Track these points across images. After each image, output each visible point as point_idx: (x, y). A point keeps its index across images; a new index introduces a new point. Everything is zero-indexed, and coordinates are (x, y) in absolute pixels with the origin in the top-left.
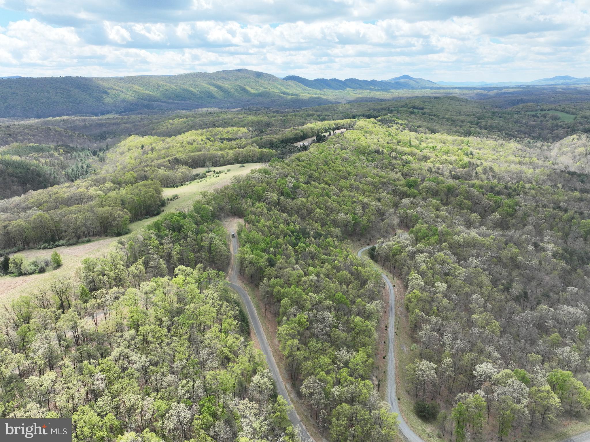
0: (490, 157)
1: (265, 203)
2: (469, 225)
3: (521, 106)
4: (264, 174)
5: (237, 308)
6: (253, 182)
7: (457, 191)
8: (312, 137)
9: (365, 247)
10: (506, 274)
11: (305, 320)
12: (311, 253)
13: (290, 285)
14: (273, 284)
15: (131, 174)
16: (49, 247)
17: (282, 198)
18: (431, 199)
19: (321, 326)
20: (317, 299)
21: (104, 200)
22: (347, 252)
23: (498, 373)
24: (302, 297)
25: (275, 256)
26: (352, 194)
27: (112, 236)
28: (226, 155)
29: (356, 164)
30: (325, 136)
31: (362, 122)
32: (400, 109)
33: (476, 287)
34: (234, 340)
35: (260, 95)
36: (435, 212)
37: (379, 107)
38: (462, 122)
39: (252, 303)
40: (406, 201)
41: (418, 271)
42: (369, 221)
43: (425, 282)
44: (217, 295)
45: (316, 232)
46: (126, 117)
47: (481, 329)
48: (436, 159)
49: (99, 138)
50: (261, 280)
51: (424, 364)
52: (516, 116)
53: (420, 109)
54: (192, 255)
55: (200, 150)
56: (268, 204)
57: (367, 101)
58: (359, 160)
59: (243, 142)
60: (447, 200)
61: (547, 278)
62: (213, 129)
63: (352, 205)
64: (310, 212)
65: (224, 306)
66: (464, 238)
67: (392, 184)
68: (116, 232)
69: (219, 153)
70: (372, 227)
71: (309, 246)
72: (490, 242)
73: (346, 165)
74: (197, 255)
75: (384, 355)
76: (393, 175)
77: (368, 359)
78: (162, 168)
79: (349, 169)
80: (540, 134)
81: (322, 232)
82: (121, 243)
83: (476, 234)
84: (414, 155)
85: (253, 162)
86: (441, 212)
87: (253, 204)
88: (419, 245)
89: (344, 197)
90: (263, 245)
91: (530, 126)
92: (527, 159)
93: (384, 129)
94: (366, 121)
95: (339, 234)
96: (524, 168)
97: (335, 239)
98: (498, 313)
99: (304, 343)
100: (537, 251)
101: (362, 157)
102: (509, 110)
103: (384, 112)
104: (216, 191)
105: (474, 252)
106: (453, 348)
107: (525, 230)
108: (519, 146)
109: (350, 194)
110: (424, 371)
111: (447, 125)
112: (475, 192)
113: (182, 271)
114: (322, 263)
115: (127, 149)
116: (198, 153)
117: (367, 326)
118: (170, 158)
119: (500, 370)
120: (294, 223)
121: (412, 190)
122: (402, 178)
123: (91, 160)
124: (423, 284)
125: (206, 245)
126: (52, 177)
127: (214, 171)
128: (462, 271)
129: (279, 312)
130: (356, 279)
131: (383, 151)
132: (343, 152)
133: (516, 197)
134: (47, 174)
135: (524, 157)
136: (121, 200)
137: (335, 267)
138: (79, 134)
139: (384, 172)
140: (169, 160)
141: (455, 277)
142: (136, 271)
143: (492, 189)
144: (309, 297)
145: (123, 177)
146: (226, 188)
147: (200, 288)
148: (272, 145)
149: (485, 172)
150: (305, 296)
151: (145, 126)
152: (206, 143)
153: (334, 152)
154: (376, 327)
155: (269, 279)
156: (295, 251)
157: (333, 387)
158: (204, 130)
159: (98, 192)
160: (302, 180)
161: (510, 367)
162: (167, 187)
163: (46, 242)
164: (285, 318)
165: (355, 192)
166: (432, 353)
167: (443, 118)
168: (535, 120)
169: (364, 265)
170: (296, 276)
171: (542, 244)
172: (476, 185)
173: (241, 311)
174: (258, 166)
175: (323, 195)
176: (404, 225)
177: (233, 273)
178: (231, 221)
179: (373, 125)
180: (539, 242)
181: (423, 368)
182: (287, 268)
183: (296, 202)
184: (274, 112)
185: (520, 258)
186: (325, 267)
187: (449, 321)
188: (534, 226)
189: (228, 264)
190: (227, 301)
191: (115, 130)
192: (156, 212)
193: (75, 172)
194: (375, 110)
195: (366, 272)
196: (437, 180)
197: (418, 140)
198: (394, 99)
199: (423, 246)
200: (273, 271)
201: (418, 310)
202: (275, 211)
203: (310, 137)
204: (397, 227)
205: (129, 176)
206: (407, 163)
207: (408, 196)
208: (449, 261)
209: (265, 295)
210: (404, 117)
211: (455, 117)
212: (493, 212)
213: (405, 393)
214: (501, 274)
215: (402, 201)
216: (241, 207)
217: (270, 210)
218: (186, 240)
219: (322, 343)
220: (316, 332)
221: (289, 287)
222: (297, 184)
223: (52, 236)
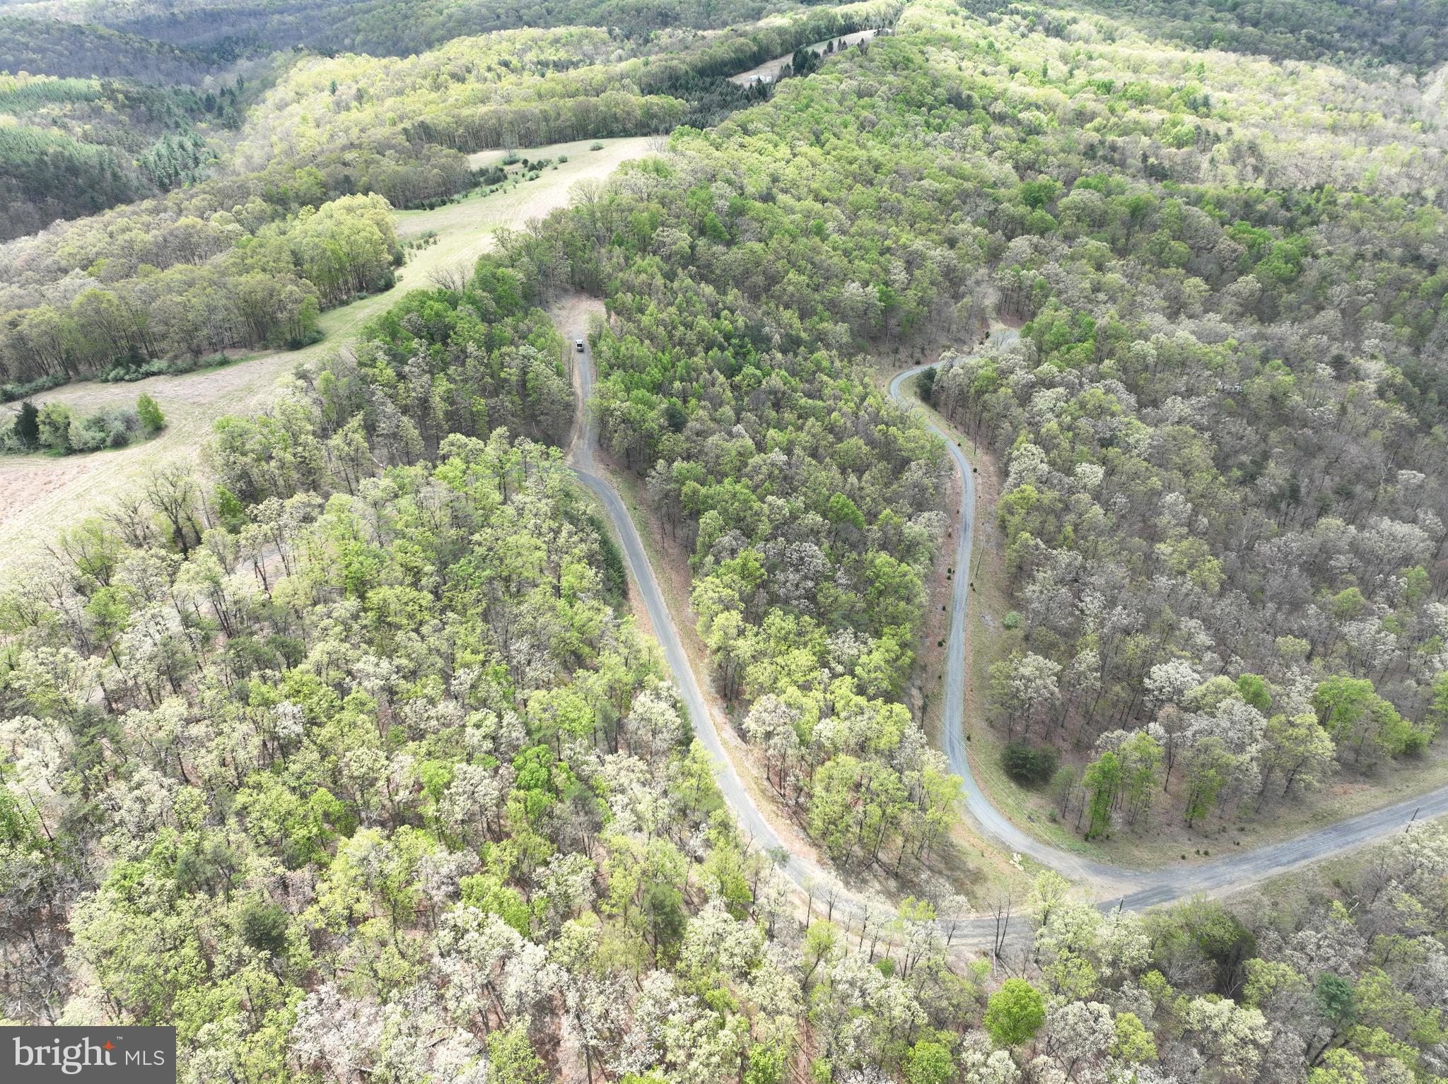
0: (1255, 113)
1: (657, 258)
2: (1176, 308)
4: (654, 175)
5: (595, 535)
6: (626, 197)
7: (1156, 216)
8: (782, 55)
9: (909, 368)
10: (1254, 438)
11: (758, 565)
12: (773, 392)
13: (720, 477)
14: (680, 474)
15: (310, 174)
16: (127, 377)
17: (702, 242)
18: (1085, 239)
19: (793, 577)
20: (786, 511)
21: (249, 253)
22: (865, 386)
23: (1200, 684)
24: (751, 509)
25: (685, 402)
26: (881, 228)
27: (279, 349)
28: (553, 114)
29: (896, 139)
30: (816, 55)
31: (919, 10)
33: (1176, 474)
34: (589, 614)
36: (1094, 275)
39: (630, 519)
40: (1021, 244)
41: (1037, 433)
42: (921, 302)
43: (1052, 463)
44: (545, 506)
45: (788, 336)
47: (1175, 578)
48: (1108, 120)
49: (215, 56)
50: (651, 463)
51: (1032, 664)
54: (481, 404)
55: (485, 100)
56: (667, 259)
58: (906, 126)
59: (597, 73)
60: (1127, 240)
61: (1353, 450)
62: (518, 31)
63: (882, 259)
64: (772, 280)
65: (564, 534)
66: (1159, 346)
67: (988, 195)
68: (289, 338)
69: (536, 107)
70: (929, 319)
71: (769, 375)
72: (1224, 357)
73: (870, 143)
74: (492, 401)
75: (940, 639)
76: (992, 170)
77: (903, 654)
78: (387, 153)
79: (876, 154)
80: (1403, 36)
81: (803, 335)
82: (302, 375)
83: (1191, 336)
84: (1050, 110)
85: (627, 133)
86: (1109, 275)
87: (627, 259)
88: (1045, 367)
89: (861, 235)
90: (656, 373)
92: (1355, 117)
93: (978, 31)
94: (928, 6)
95: (846, 339)
96: (1343, 142)
97: (834, 352)
98: (1219, 540)
99: (754, 616)
100: (1338, 378)
101: (911, 118)
104: (532, 224)
105: (1181, 384)
106: (1102, 625)
107: (1316, 321)
108: (1339, 76)
109: (878, 227)
110: (1029, 680)
111: (1150, 13)
112: (1203, 217)
113: (459, 447)
114: (800, 417)
115: (292, 94)
116: (483, 109)
117: (905, 575)
118: (407, 124)
119: (1208, 675)
120: (732, 312)
121: (1039, 213)
122: (1014, 177)
123: (204, 125)
124: (1045, 467)
125: (514, 378)
126: (108, 175)
127: (525, 162)
128: (1143, 434)
129: (694, 543)
130: (881, 457)
131: (969, 97)
132: (862, 102)
133: (1307, 230)
134: (94, 167)
135: (1348, 111)
136: (293, 252)
137: (831, 429)
138: (161, 46)
139: (968, 160)
140: (405, 130)
141: (1127, 449)
142: (346, 448)
143: (1247, 210)
144: (765, 506)
145: (291, 182)
146: (558, 217)
147: (502, 487)
148: (673, 83)
149: (1236, 156)
150: (756, 505)
151: (335, 20)
152: (499, 77)
153: (841, 103)
154: (926, 575)
155: (670, 461)
156: (735, 388)
157: (820, 719)
158: (494, 35)
159: (230, 227)
160: (753, 190)
161: (1231, 669)
162: (407, 208)
163: (117, 364)
164: (710, 558)
165: (891, 221)
166: (1053, 636)
169: (902, 421)
170: (734, 453)
171: (1357, 361)
172: (1207, 198)
173: (604, 542)
174: (636, 149)
175: (806, 232)
176: (1012, 307)
177: (581, 443)
178: (573, 307)
179: (948, 19)
180: (1348, 354)
181: (1027, 674)
182: (713, 433)
183: (736, 253)
185: (1297, 398)
186: (806, 428)
187: (1100, 560)
188: (1343, 311)
189: (570, 421)
190: (573, 520)
191: (256, 33)
192: (382, 282)
193: (165, 160)
195: (908, 440)
196: (1107, 182)
197: (1066, 63)
199: (1056, 369)
200: (680, 441)
201: (1028, 535)
202: (684, 280)
203: (775, 58)
204: (994, 315)
205: (304, 180)
206: (1030, 133)
207: (1026, 230)
208: (1116, 408)
209: (660, 500)
212: (1241, 273)
213: (984, 724)
214: (1241, 438)
215: (1011, 244)
216: (597, 270)
217: (670, 276)
218: (463, 364)
219: (797, 618)
220: (782, 592)
221: (720, 482)
222: (739, 201)
223: (132, 348)
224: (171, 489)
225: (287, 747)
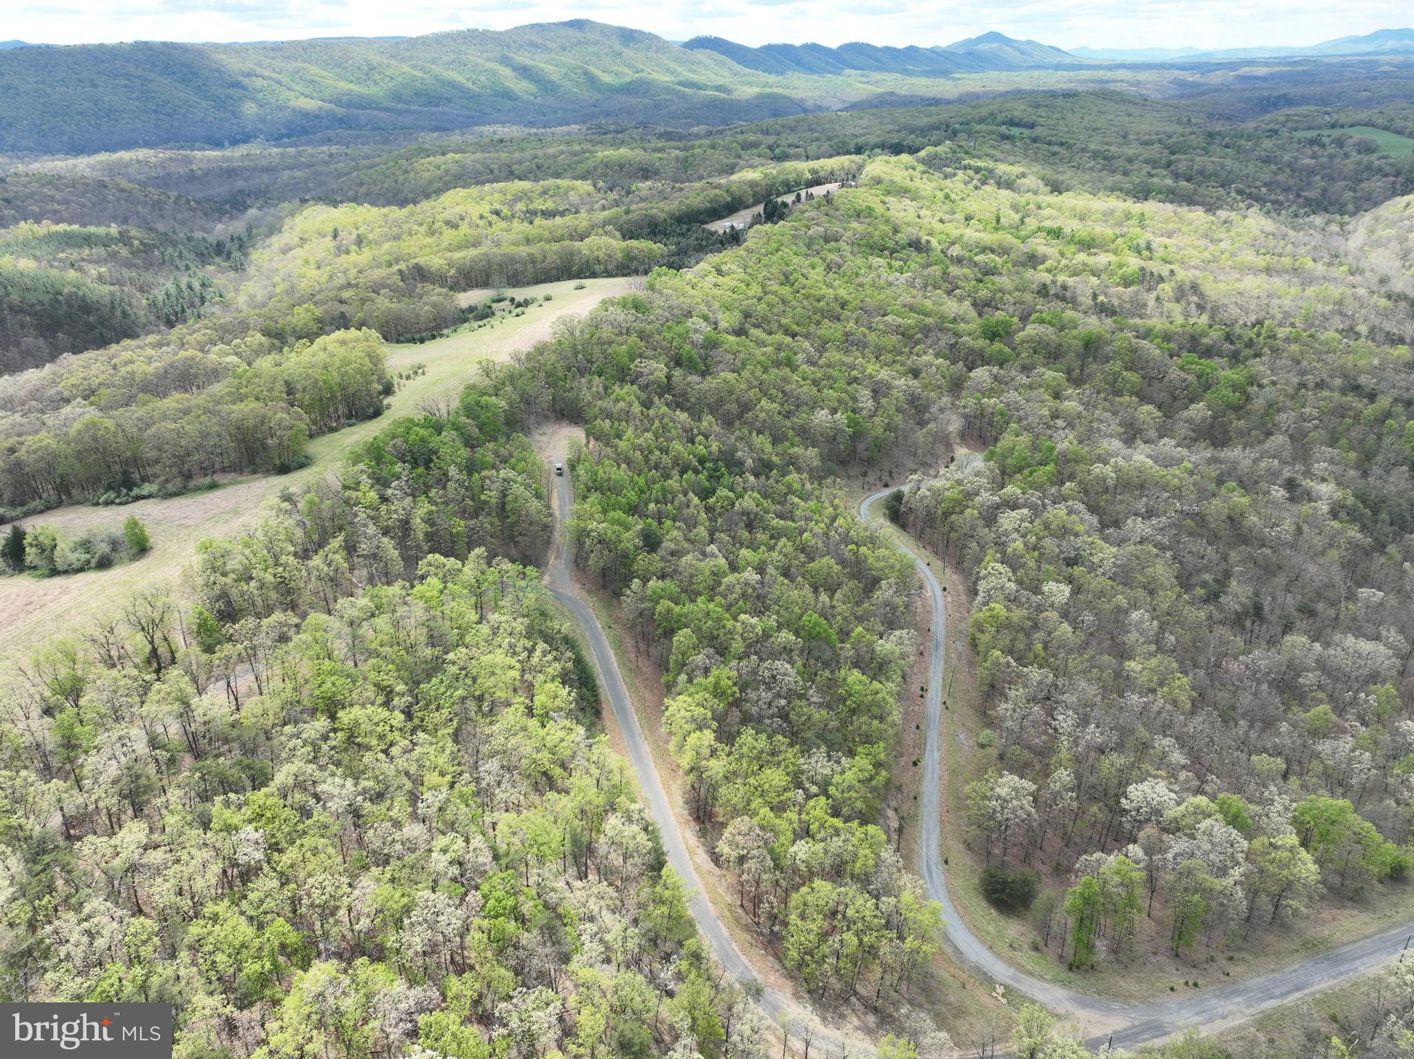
0: (1195, 257)
1: (635, 387)
2: (1132, 434)
3: (1280, 114)
4: (633, 311)
5: (569, 654)
6: (606, 332)
7: (1108, 349)
8: (754, 205)
9: (878, 491)
10: (1215, 557)
11: (730, 683)
12: (745, 513)
13: (693, 596)
14: (654, 593)
15: (308, 311)
16: (118, 501)
17: (678, 373)
18: (1042, 370)
19: (766, 696)
20: (759, 630)
21: (244, 383)
22: (835, 508)
23: (1179, 804)
24: (724, 627)
25: (660, 523)
26: (848, 360)
27: (267, 473)
28: (539, 257)
29: (861, 279)
30: (785, 205)
31: (879, 166)
32: (977, 127)
33: (1141, 593)
34: (561, 734)
35: (627, 89)
36: (1052, 403)
37: (925, 121)
38: (1130, 160)
39: (604, 637)
40: (981, 374)
41: (1004, 553)
42: (888, 428)
43: (1019, 582)
44: (520, 625)
45: (760, 460)
46: (292, 150)
47: (1146, 696)
48: (1059, 262)
49: (228, 207)
50: (627, 581)
51: (1007, 783)
52: (1267, 144)
53: (1024, 126)
54: (460, 526)
55: (476, 244)
56: (644, 388)
57: (892, 104)
58: (870, 267)
59: (582, 220)
60: (1082, 370)
61: (1312, 569)
62: (509, 184)
63: (849, 388)
64: (746, 407)
65: (538, 653)
66: (1117, 469)
67: (949, 330)
68: (278, 462)
69: (523, 251)
70: (896, 444)
71: (742, 497)
72: (1180, 479)
73: (836, 283)
74: (472, 523)
75: (914, 759)
76: (951, 307)
77: (877, 774)
78: (382, 292)
79: (842, 292)
80: (1325, 190)
81: (775, 459)
82: (288, 498)
83: (1147, 460)
84: (1004, 253)
85: (608, 274)
86: (1066, 403)
87: (606, 388)
88: (1009, 489)
89: (829, 366)
90: (632, 496)
91: (1301, 171)
92: (1287, 261)
93: (934, 184)
94: (888, 162)
95: (816, 463)
96: (1278, 283)
97: (805, 475)
98: (1188, 657)
99: (726, 736)
100: (1291, 500)
101: (875, 260)
102: (1250, 125)
103: (935, 135)
104: (516, 357)
105: (1141, 505)
106: (1076, 743)
107: (1267, 446)
108: (1269, 225)
109: (845, 359)
110: (1005, 801)
111: (1092, 169)
112: (1152, 349)
113: (437, 568)
114: (772, 537)
115: (296, 239)
116: (472, 252)
117: (877, 693)
118: (402, 266)
119: (1185, 795)
120: (707, 438)
121: (997, 346)
122: (973, 313)
123: (212, 268)
124: (1012, 586)
125: (494, 501)
126: (118, 313)
127: (512, 300)
128: (1106, 554)
129: (668, 662)
130: (852, 576)
131: (928, 242)
132: (828, 246)
133: (1251, 361)
134: (105, 306)
135: (1280, 256)
136: (286, 382)
137: (802, 549)
138: (178, 198)
139: (929, 298)
140: (400, 271)
141: (1092, 568)
142: (326, 568)
143: (1193, 343)
144: (738, 625)
145: (289, 318)
146: (541, 349)
147: (479, 607)
148: (652, 229)
149: (1180, 295)
150: (730, 624)
151: (340, 175)
152: (490, 224)
153: (808, 247)
154: (898, 694)
155: (645, 580)
156: (709, 509)
157: (794, 841)
158: (487, 187)
159: (228, 359)
160: (727, 325)
161: (1207, 789)
162: (398, 342)
163: (109, 488)
164: (683, 677)
165: (857, 353)
166: (1027, 755)
167: (1084, 150)
168: (1314, 153)
169: (873, 541)
170: (707, 573)
171: (1307, 483)
172: (1155, 332)
173: (579, 661)
174: (618, 287)
175: (777, 364)
176: (975, 433)
177: (558, 563)
178: (553, 433)
179: (906, 173)
180: (1299, 477)
181: (1003, 794)
182: (687, 553)
183: (710, 383)
184: (660, 136)
185: (1253, 519)
186: (778, 548)
187: (1070, 678)
188: (1291, 437)
189: (548, 542)
190: (547, 639)
191: (267, 187)
192: (371, 410)
193: (173, 299)
194: (912, 131)
195: (878, 559)
196: (1061, 318)
197: (1017, 212)
198: (962, 100)
199: (1019, 491)
200: (654, 561)
201: (999, 653)
202: (660, 408)
203: (748, 207)
204: (958, 441)
205: (302, 316)
206: (986, 274)
207: (986, 362)
208: (1080, 528)
209: (635, 619)
210: (986, 149)
211: (1113, 149)
212: (1192, 401)
213: (961, 847)
214: (1203, 558)
215: (972, 374)
216: (577, 398)
217: (647, 404)
218: (444, 488)
219: (770, 737)
220: (754, 710)
221: (693, 601)
222: (713, 335)
223: (125, 473)
224: (149, 609)
225: (248, 874)
